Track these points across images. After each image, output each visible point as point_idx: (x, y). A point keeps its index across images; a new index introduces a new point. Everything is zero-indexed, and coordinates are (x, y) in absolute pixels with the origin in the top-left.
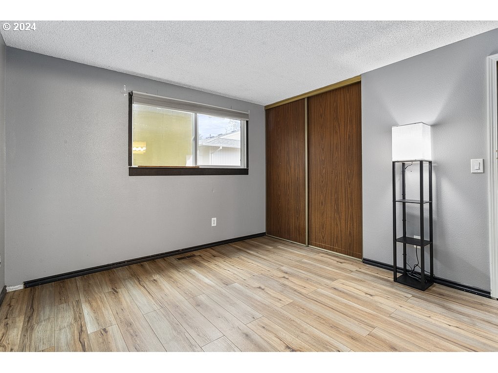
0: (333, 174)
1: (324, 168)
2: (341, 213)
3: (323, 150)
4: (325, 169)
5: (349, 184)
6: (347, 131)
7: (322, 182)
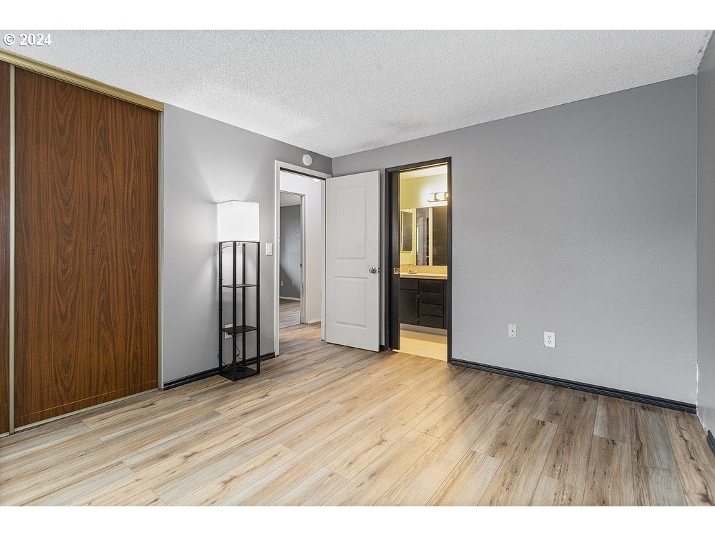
0: (96, 255)
1: (69, 242)
2: (116, 325)
3: (67, 203)
4: (72, 245)
5: (134, 272)
6: (129, 181)
7: (64, 271)
